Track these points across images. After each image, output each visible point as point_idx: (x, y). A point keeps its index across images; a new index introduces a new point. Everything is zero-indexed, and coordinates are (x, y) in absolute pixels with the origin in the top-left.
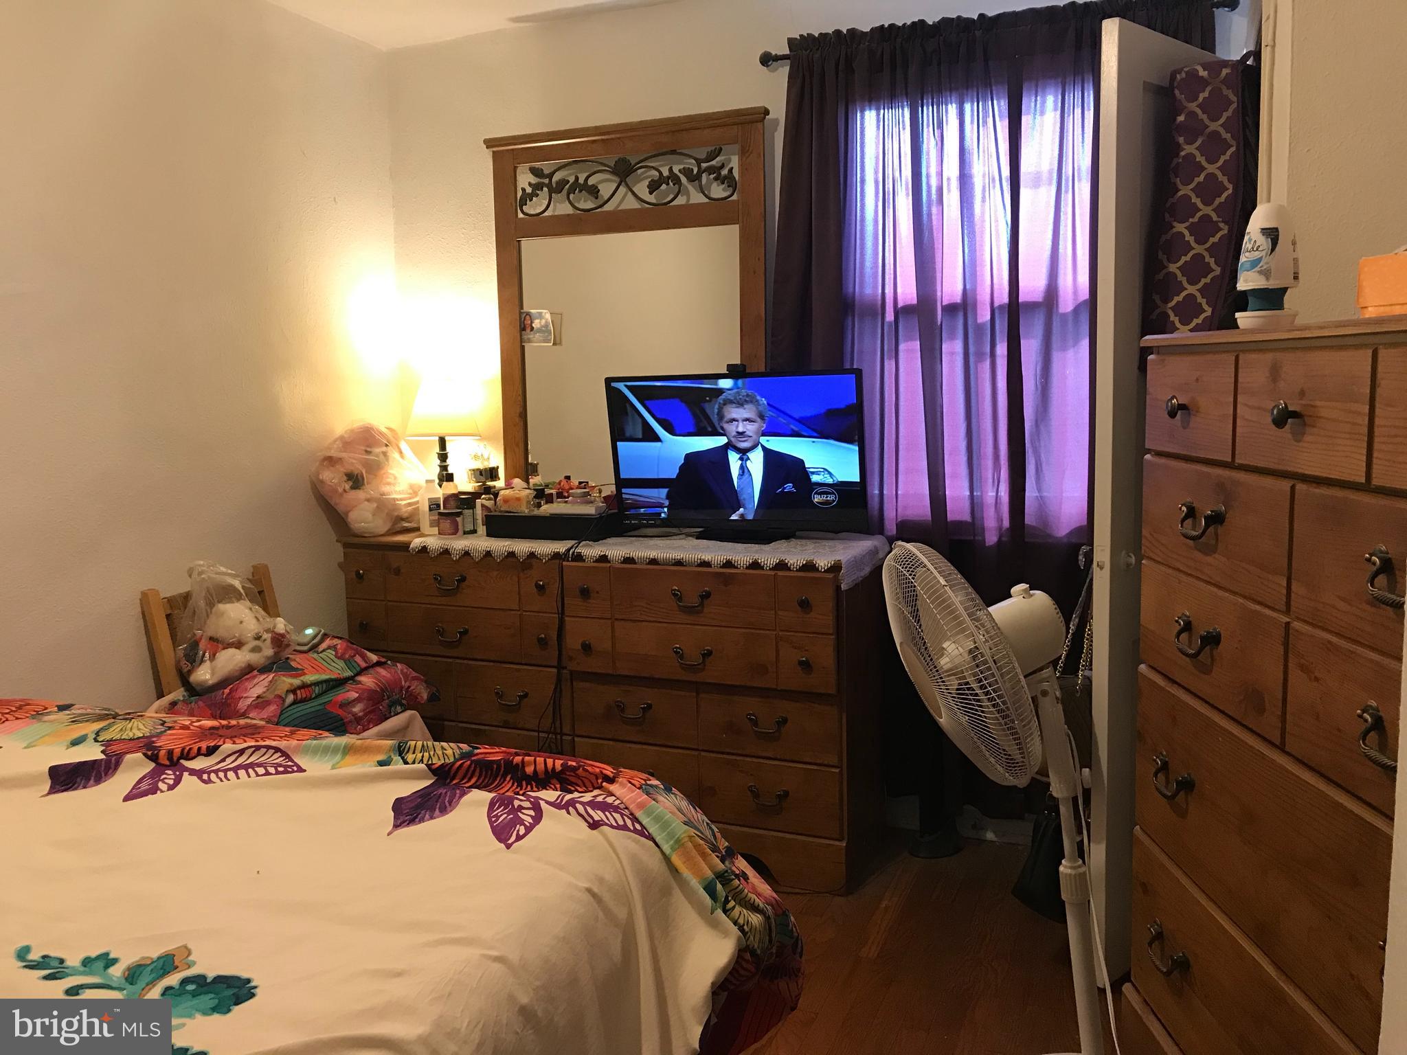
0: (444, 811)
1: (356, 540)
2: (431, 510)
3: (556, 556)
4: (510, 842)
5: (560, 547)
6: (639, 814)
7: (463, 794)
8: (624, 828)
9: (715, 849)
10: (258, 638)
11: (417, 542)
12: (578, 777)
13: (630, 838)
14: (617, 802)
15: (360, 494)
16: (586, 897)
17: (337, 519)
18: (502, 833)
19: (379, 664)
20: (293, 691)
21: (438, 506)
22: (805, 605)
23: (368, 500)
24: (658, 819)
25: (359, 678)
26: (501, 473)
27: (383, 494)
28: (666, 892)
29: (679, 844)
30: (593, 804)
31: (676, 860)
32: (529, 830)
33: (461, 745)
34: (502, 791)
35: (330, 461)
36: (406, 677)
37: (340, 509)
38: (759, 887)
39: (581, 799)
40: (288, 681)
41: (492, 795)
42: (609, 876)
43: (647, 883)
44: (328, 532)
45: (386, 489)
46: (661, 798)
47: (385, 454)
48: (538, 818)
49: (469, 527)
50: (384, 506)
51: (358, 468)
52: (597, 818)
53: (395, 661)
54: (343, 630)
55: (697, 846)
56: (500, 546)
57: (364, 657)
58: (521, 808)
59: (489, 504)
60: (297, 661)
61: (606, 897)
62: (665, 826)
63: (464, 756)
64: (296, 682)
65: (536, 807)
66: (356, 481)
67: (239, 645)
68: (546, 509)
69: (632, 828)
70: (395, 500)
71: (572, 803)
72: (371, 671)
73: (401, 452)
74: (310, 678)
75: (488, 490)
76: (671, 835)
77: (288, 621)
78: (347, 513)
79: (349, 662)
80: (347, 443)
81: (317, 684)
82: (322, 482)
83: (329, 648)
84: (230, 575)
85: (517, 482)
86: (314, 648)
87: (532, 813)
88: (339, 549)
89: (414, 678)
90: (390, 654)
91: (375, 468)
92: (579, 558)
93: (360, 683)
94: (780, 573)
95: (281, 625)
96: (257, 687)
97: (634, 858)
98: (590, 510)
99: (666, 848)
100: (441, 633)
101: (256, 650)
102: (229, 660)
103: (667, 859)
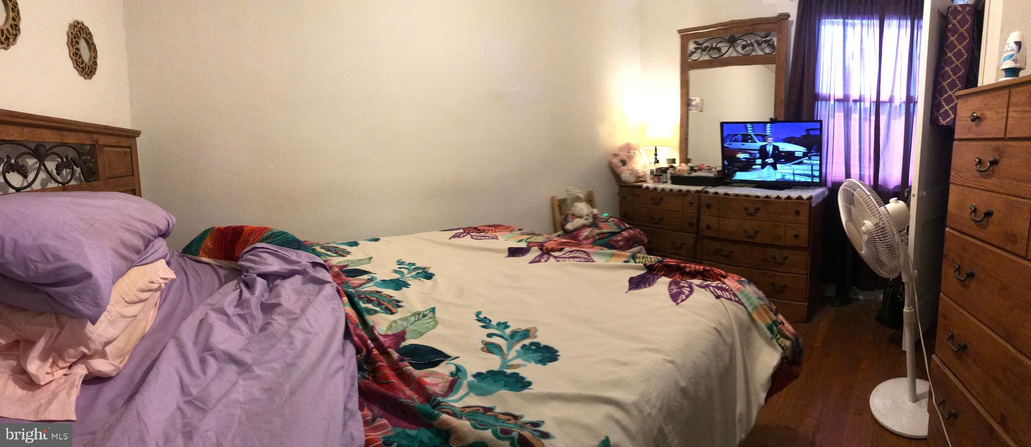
0: (650, 285)
1: (623, 184)
2: (651, 173)
3: (698, 192)
4: (679, 302)
5: (699, 188)
6: (737, 293)
7: (658, 278)
8: (730, 299)
9: (771, 310)
10: (588, 215)
11: (645, 185)
12: (710, 274)
13: (733, 304)
14: (727, 287)
15: (625, 168)
16: (714, 332)
17: (616, 175)
18: (675, 297)
19: (629, 228)
20: (598, 234)
21: (653, 172)
22: (797, 213)
23: (628, 170)
24: (746, 296)
25: (623, 233)
26: (678, 161)
27: (633, 168)
28: (749, 329)
29: (755, 308)
30: (716, 287)
31: (755, 315)
32: (687, 297)
33: (658, 257)
34: (675, 278)
35: (615, 155)
36: (640, 234)
37: (618, 173)
38: (788, 328)
39: (712, 285)
40: (597, 231)
41: (670, 280)
42: (724, 321)
43: (741, 325)
44: (614, 180)
45: (634, 166)
46: (747, 287)
47: (634, 153)
48: (691, 292)
49: (665, 180)
50: (633, 172)
51: (626, 158)
52: (719, 294)
53: (636, 228)
54: (618, 215)
55: (764, 309)
56: (676, 187)
57: (624, 225)
58: (683, 287)
59: (672, 172)
60: (601, 225)
61: (723, 331)
62: (749, 299)
63: (659, 262)
64: (599, 231)
65: (691, 287)
66: (624, 163)
67: (581, 217)
68: (694, 174)
69: (734, 300)
70: (638, 170)
71: (707, 286)
72: (627, 230)
73: (640, 153)
74: (605, 231)
75: (672, 167)
76: (751, 304)
77: (598, 210)
78: (620, 174)
79: (619, 227)
80: (621, 149)
81: (606, 233)
82: (612, 163)
83: (612, 221)
84: (580, 193)
85: (683, 165)
86: (607, 221)
87: (688, 289)
88: (617, 188)
89: (643, 234)
90: (634, 225)
91: (631, 158)
92: (707, 192)
93: (622, 234)
94: (788, 200)
95: (595, 211)
96: (586, 232)
97: (735, 314)
98: (711, 175)
99: (750, 309)
100: (653, 219)
101: (587, 219)
102: (578, 222)
103: (750, 314)
